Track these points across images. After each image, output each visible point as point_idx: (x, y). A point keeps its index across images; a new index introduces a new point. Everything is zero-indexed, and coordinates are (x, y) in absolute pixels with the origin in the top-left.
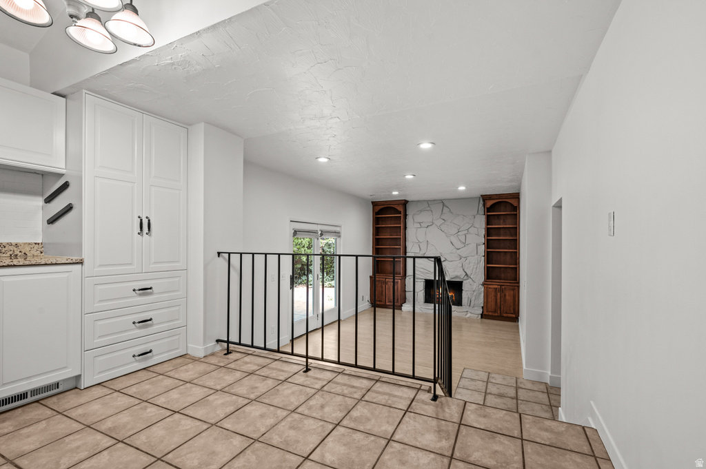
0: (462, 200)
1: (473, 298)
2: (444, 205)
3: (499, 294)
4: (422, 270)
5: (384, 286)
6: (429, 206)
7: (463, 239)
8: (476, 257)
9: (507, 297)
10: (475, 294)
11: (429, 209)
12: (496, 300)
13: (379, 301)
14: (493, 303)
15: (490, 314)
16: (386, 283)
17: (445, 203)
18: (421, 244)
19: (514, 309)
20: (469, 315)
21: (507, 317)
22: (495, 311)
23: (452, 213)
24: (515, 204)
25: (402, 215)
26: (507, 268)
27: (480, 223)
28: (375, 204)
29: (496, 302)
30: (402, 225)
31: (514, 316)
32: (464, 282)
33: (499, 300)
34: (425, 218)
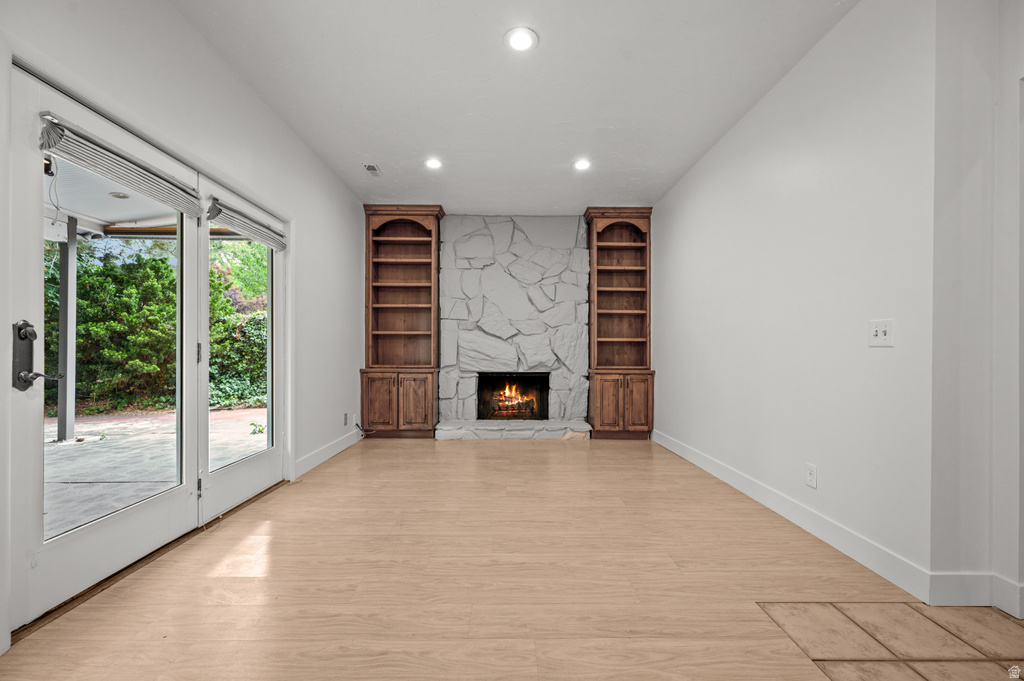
1: (570, 403)
2: (514, 227)
3: (621, 390)
4: (473, 354)
5: (394, 389)
6: (487, 227)
7: (550, 291)
8: (574, 325)
9: (635, 396)
10: (573, 394)
11: (486, 232)
12: (618, 401)
13: (384, 423)
14: (612, 408)
15: (607, 428)
16: (399, 383)
17: (518, 222)
18: (470, 302)
19: (647, 416)
20: (569, 434)
21: (635, 432)
22: (615, 423)
23: (530, 243)
24: (644, 229)
25: (433, 239)
27: (580, 265)
28: (371, 210)
29: (617, 405)
30: (433, 261)
31: (645, 428)
32: (553, 374)
33: (621, 403)
34: (478, 249)
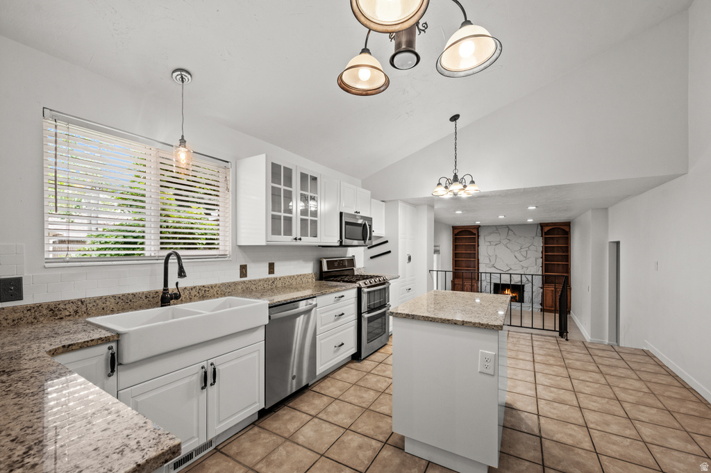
0: (524, 226)
1: (533, 297)
2: (508, 229)
6: (497, 230)
7: (524, 254)
8: (535, 267)
10: (535, 294)
11: (497, 232)
12: (553, 298)
14: (550, 301)
15: (548, 308)
16: (464, 286)
17: (510, 227)
18: (491, 257)
23: (516, 235)
24: (567, 230)
25: (476, 237)
26: (560, 276)
27: (539, 243)
28: (454, 228)
29: (553, 300)
30: (476, 244)
32: (526, 286)
34: (494, 238)
